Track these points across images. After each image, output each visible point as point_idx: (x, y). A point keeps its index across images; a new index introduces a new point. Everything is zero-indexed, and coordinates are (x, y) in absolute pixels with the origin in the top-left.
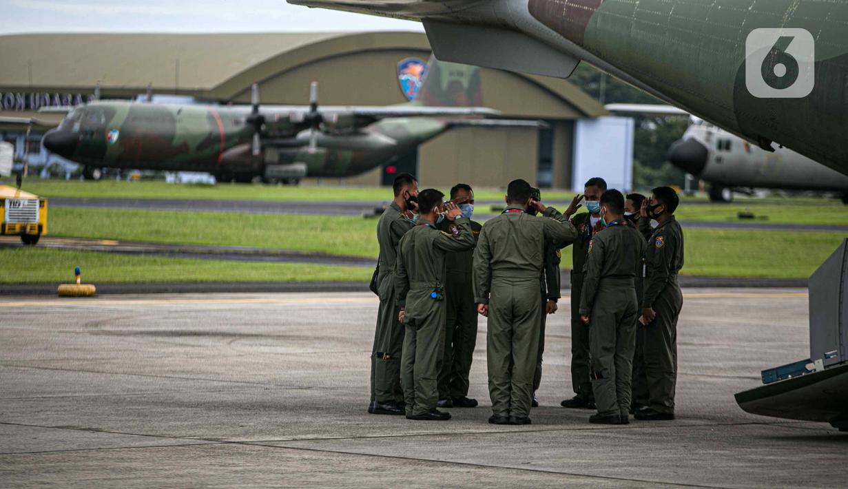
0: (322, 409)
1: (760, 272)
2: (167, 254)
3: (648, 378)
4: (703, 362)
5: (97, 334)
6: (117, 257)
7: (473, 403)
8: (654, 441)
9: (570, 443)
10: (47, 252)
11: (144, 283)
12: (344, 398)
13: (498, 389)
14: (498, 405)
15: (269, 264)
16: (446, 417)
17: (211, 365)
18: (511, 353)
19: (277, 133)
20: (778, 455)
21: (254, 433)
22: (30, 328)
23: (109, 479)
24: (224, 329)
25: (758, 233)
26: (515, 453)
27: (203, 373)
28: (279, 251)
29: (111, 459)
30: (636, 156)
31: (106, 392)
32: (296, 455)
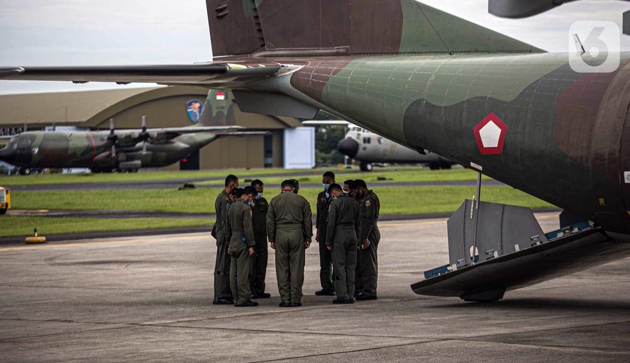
0: (188, 303)
1: (397, 210)
2: (78, 216)
3: (363, 277)
4: (382, 265)
5: (53, 265)
6: (51, 219)
7: (268, 296)
8: (370, 313)
9: (326, 316)
10: (12, 218)
11: (69, 233)
12: (198, 296)
13: (283, 289)
14: (284, 297)
15: (134, 219)
16: (256, 304)
17: (120, 280)
18: (289, 268)
19: (124, 144)
20: (437, 317)
21: (155, 319)
22: (16, 263)
23: (86, 350)
24: (121, 258)
25: (391, 188)
26: (298, 323)
27: (117, 285)
28: (137, 211)
29: (83, 338)
30: (316, 147)
31: (68, 299)
32: (182, 331)
